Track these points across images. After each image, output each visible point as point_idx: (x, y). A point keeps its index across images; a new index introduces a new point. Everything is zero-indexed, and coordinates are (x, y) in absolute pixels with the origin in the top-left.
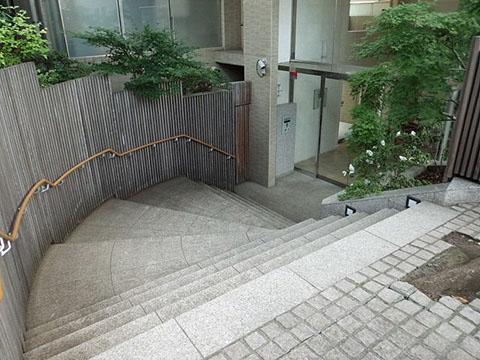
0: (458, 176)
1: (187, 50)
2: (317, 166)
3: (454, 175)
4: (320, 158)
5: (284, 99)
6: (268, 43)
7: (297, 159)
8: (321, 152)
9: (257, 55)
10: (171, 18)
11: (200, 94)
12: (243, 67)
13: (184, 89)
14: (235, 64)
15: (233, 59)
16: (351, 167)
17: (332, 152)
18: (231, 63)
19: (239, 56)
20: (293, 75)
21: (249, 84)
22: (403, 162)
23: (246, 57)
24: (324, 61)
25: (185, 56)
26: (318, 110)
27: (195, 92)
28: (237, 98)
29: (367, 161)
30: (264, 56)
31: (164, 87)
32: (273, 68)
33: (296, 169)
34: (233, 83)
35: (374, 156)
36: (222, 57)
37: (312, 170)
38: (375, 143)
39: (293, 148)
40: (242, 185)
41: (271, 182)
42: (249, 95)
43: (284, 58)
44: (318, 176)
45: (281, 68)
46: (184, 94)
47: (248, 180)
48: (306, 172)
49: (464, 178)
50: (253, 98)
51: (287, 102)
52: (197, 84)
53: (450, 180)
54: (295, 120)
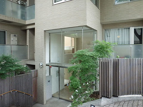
0: (103, 96)
1: (17, 61)
2: (59, 94)
3: (102, 96)
4: (60, 92)
5: (48, 74)
6: (43, 58)
7: (53, 93)
8: (60, 90)
9: (39, 62)
10: (11, 51)
11: (21, 75)
12: (35, 65)
13: (15, 74)
14: (32, 64)
15: (31, 63)
16: (72, 96)
17: (63, 89)
18: (31, 64)
19: (34, 62)
20: (50, 67)
21: (37, 71)
22: (87, 93)
23: (36, 62)
24: (59, 63)
25: (16, 63)
26: (58, 77)
27: (19, 74)
28: (33, 75)
29: (77, 94)
30: (42, 62)
31: (8, 74)
32: (44, 65)
33: (52, 96)
34: (32, 70)
35: (79, 92)
36: (28, 62)
37: (57, 96)
38: (78, 87)
39: (51, 90)
40: (35, 105)
41: (45, 103)
42: (37, 74)
43: (47, 62)
44: (60, 98)
45: (47, 65)
46: (15, 75)
47: (37, 103)
48: (56, 97)
49: (105, 97)
50: (38, 75)
51: (49, 75)
52: (20, 72)
53: (101, 98)
54: (51, 81)
